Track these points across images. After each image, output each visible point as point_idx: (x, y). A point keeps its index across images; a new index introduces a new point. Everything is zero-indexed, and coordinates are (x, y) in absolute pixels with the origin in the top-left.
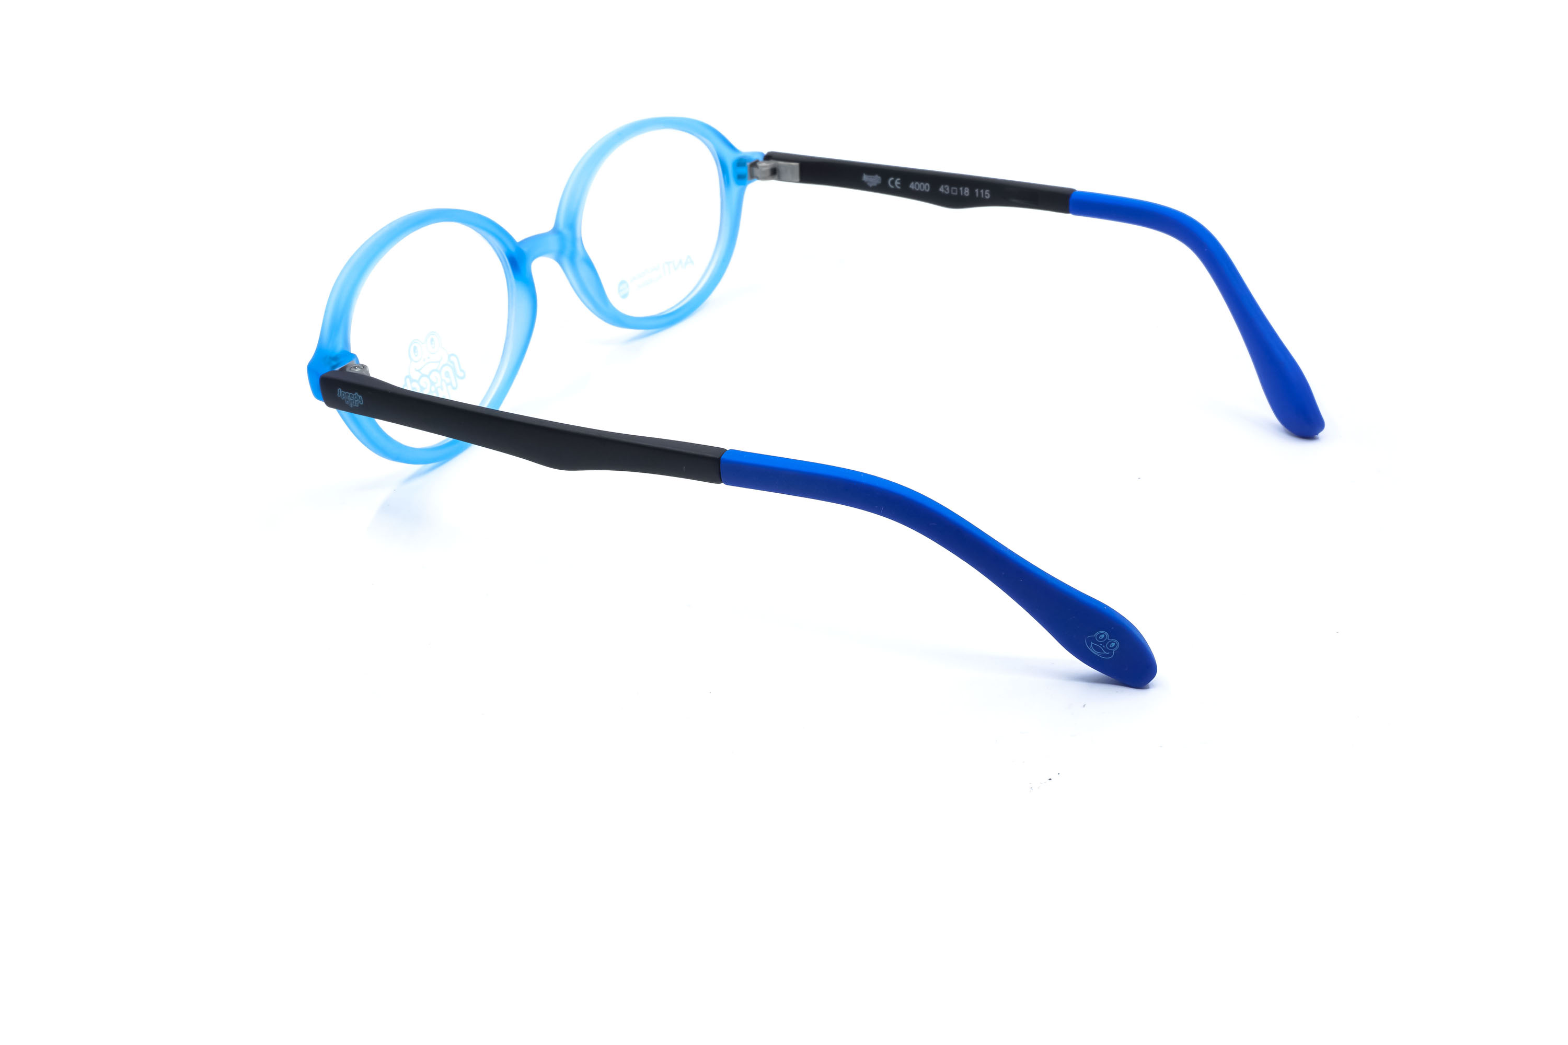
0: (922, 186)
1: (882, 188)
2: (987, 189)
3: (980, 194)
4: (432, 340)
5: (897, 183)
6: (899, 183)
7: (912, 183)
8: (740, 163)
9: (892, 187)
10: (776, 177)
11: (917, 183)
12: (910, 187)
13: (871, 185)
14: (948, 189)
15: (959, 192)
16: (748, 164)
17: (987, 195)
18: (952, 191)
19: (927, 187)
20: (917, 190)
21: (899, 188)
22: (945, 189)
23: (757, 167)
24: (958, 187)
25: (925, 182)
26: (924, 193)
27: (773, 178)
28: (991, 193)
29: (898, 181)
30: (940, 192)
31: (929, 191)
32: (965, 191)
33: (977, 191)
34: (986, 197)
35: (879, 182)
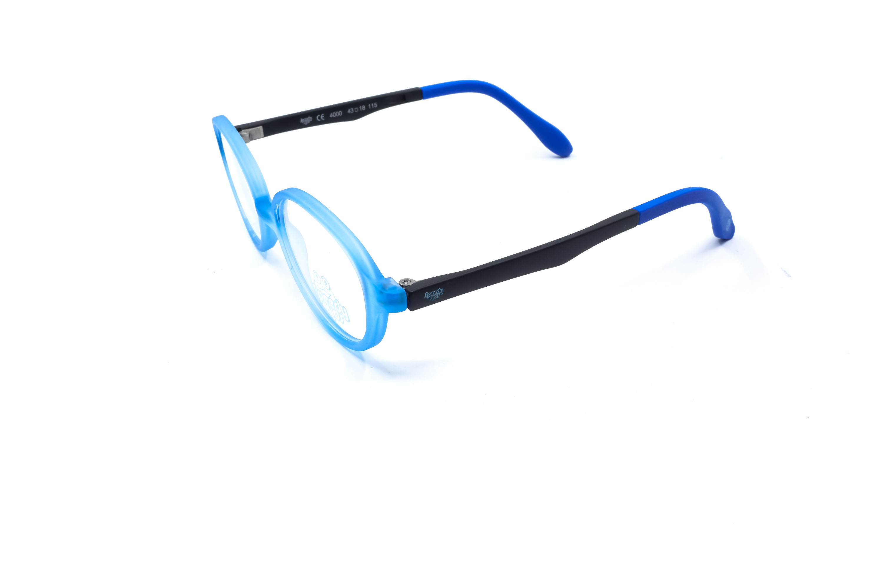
0: (337, 113)
1: (314, 123)
2: (375, 102)
3: (372, 106)
6: (323, 117)
7: (331, 114)
9: (319, 120)
10: (252, 138)
11: (334, 113)
12: (331, 116)
13: (306, 124)
14: (353, 110)
15: (359, 109)
17: (376, 106)
18: (355, 110)
19: (340, 113)
20: (335, 116)
21: (323, 119)
22: (351, 111)
24: (358, 107)
25: (338, 111)
26: (339, 116)
28: (378, 104)
29: (323, 116)
30: (348, 113)
31: (342, 115)
32: (363, 108)
33: (369, 105)
34: (375, 107)
35: (311, 120)
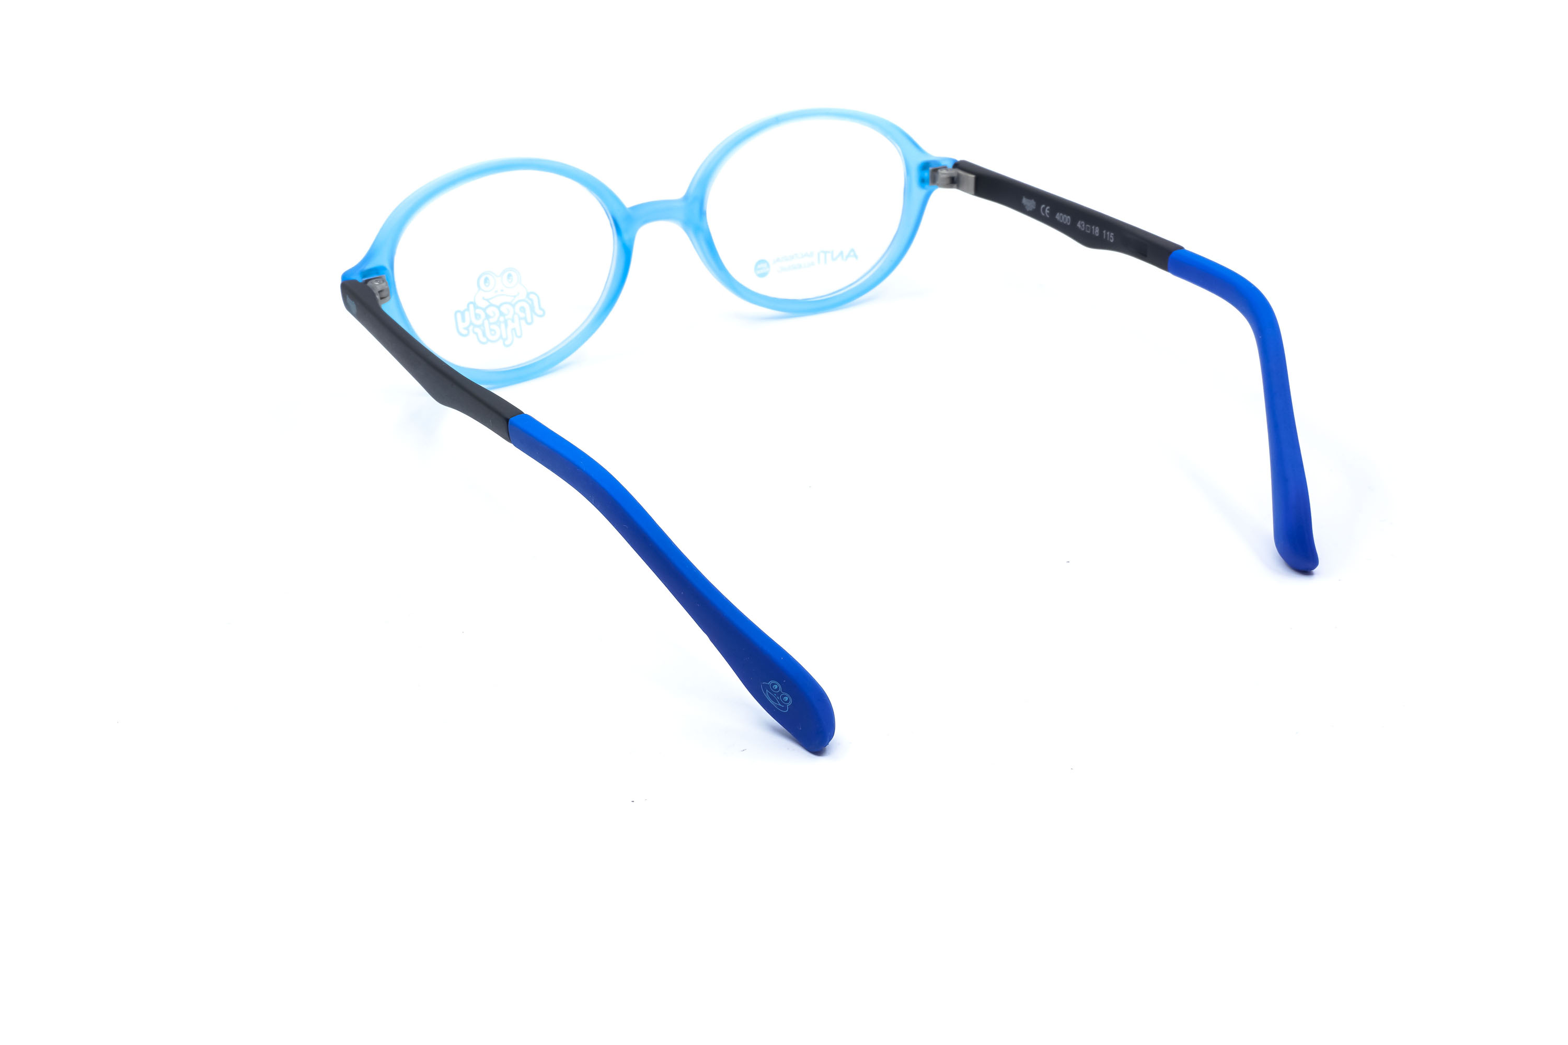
0: (1065, 218)
1: (1035, 214)
2: (1112, 231)
3: (1106, 235)
4: (509, 276)
5: (1047, 211)
7: (1058, 214)
8: (925, 166)
9: (1044, 214)
10: (955, 185)
11: (1061, 214)
12: (1056, 217)
13: (1029, 209)
14: (1083, 225)
15: (1092, 230)
16: (931, 169)
17: (1111, 238)
18: (1086, 228)
19: (1069, 219)
20: (1062, 221)
21: (1048, 216)
22: (1081, 225)
23: (938, 173)
24: (1091, 225)
25: (1066, 213)
26: (1067, 225)
27: (951, 187)
28: (1114, 236)
29: (1048, 210)
30: (1077, 228)
32: (1096, 231)
33: (1104, 232)
35: (1034, 208)
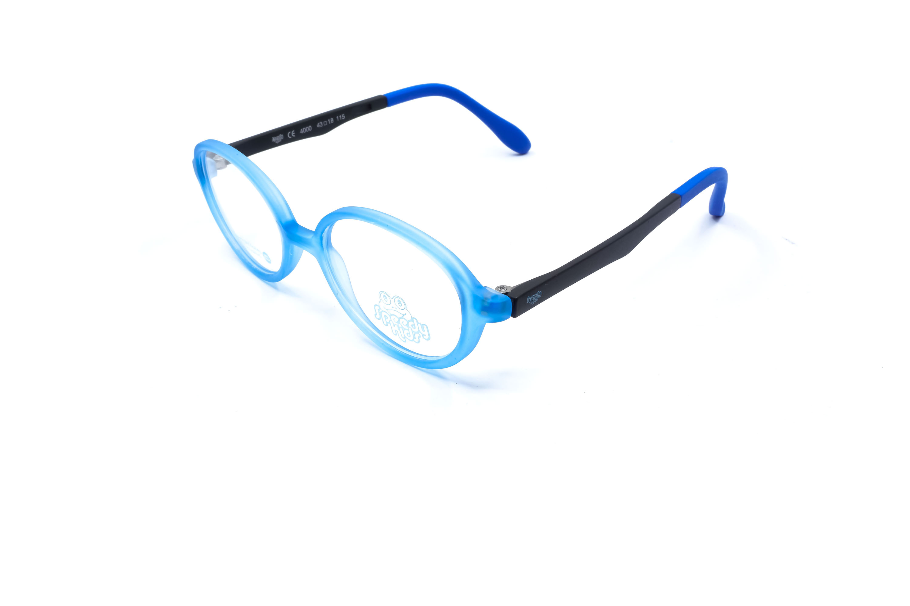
0: (307, 129)
1: (286, 141)
2: (342, 114)
3: (339, 118)
5: (293, 134)
6: (294, 133)
7: (301, 130)
9: (290, 137)
11: (304, 128)
12: (301, 132)
13: (277, 142)
14: (322, 124)
15: (328, 122)
17: (343, 117)
18: (324, 124)
19: (310, 127)
20: (305, 132)
21: (294, 136)
22: (320, 125)
24: (327, 120)
25: (308, 126)
26: (309, 131)
28: (345, 115)
29: (293, 132)
30: (318, 127)
31: (312, 130)
32: (331, 120)
33: (337, 117)
34: (343, 119)
35: (282, 138)
